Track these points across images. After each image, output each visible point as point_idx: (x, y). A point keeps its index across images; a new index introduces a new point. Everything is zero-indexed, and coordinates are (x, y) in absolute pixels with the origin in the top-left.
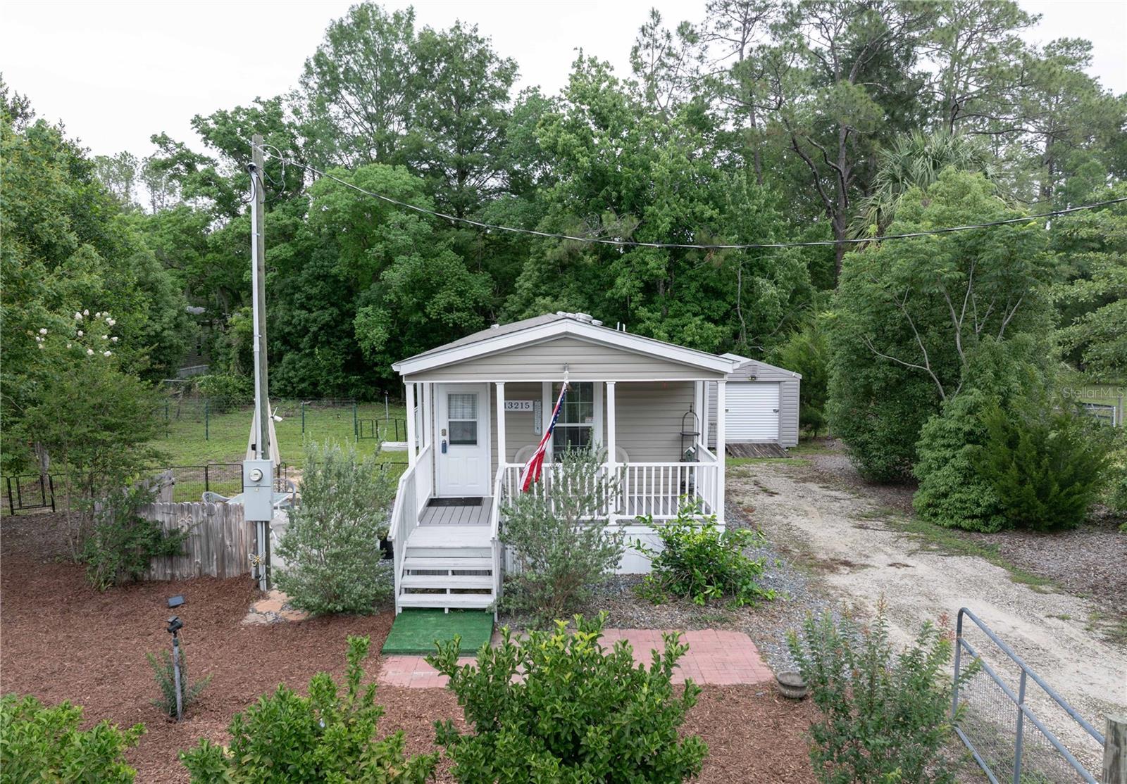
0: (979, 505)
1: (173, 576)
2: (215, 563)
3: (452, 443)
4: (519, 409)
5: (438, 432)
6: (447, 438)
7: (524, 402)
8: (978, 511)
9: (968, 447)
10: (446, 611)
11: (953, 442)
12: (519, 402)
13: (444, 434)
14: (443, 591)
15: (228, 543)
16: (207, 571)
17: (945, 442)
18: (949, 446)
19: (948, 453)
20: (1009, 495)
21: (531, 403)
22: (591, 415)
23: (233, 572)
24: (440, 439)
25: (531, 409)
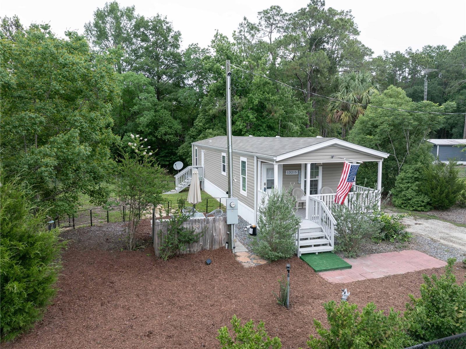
0: (423, 202)
1: (190, 251)
2: (208, 244)
3: (268, 188)
4: (293, 174)
5: (262, 184)
6: (266, 186)
7: (295, 171)
8: (423, 204)
9: (417, 182)
10: (317, 254)
11: (410, 181)
12: (293, 171)
13: (265, 185)
14: (310, 246)
15: (214, 235)
16: (205, 247)
17: (407, 181)
18: (408, 182)
19: (409, 185)
20: (435, 198)
21: (297, 171)
22: (318, 175)
23: (217, 247)
24: (263, 187)
25: (297, 174)
